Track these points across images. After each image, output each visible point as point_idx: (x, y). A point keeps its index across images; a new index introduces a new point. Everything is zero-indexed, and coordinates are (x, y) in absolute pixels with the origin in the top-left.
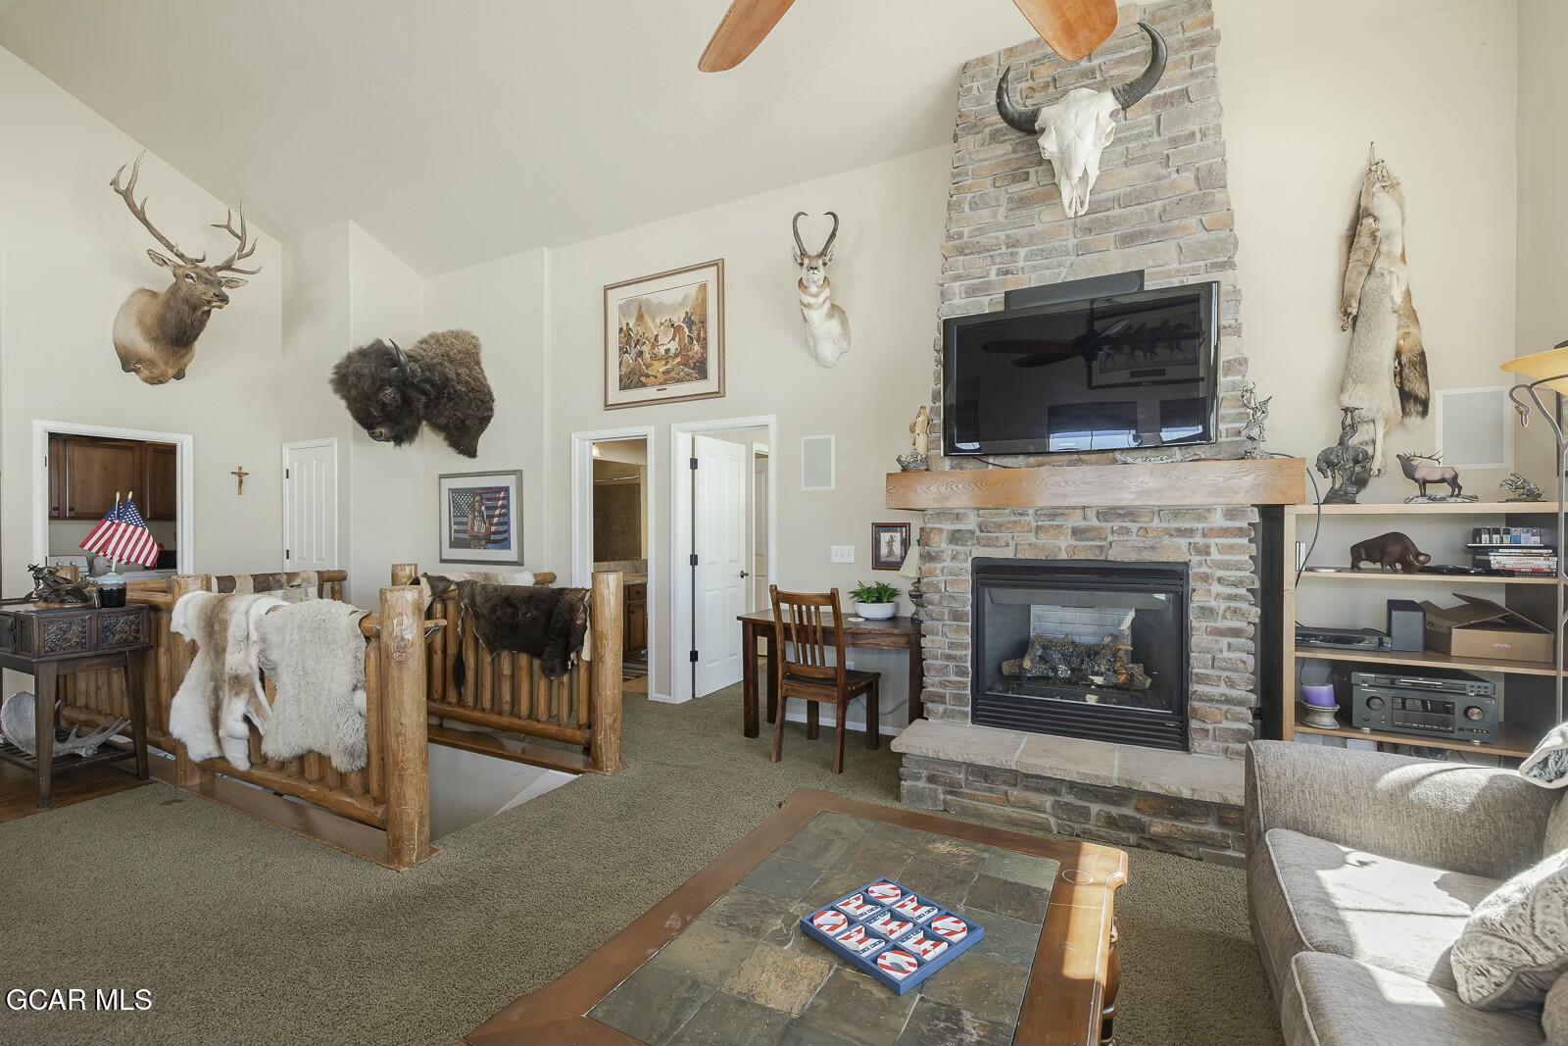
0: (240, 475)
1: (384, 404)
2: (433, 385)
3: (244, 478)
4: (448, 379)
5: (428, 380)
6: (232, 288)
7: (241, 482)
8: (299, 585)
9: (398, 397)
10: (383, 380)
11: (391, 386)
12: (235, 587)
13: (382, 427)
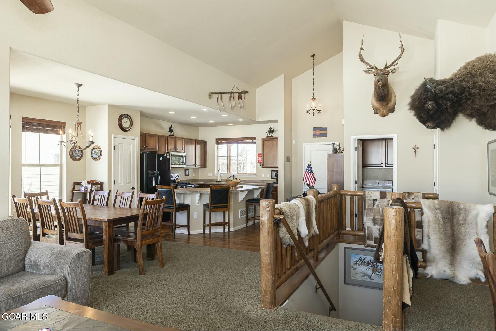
0: (415, 149)
1: (429, 110)
2: (454, 95)
3: (417, 150)
4: (465, 88)
5: (452, 92)
6: (394, 73)
7: (415, 152)
8: (413, 199)
9: (434, 106)
10: (425, 99)
11: (430, 101)
12: (386, 197)
13: (429, 122)
